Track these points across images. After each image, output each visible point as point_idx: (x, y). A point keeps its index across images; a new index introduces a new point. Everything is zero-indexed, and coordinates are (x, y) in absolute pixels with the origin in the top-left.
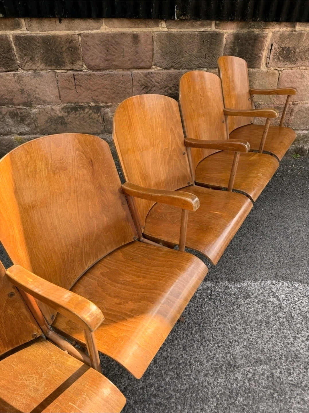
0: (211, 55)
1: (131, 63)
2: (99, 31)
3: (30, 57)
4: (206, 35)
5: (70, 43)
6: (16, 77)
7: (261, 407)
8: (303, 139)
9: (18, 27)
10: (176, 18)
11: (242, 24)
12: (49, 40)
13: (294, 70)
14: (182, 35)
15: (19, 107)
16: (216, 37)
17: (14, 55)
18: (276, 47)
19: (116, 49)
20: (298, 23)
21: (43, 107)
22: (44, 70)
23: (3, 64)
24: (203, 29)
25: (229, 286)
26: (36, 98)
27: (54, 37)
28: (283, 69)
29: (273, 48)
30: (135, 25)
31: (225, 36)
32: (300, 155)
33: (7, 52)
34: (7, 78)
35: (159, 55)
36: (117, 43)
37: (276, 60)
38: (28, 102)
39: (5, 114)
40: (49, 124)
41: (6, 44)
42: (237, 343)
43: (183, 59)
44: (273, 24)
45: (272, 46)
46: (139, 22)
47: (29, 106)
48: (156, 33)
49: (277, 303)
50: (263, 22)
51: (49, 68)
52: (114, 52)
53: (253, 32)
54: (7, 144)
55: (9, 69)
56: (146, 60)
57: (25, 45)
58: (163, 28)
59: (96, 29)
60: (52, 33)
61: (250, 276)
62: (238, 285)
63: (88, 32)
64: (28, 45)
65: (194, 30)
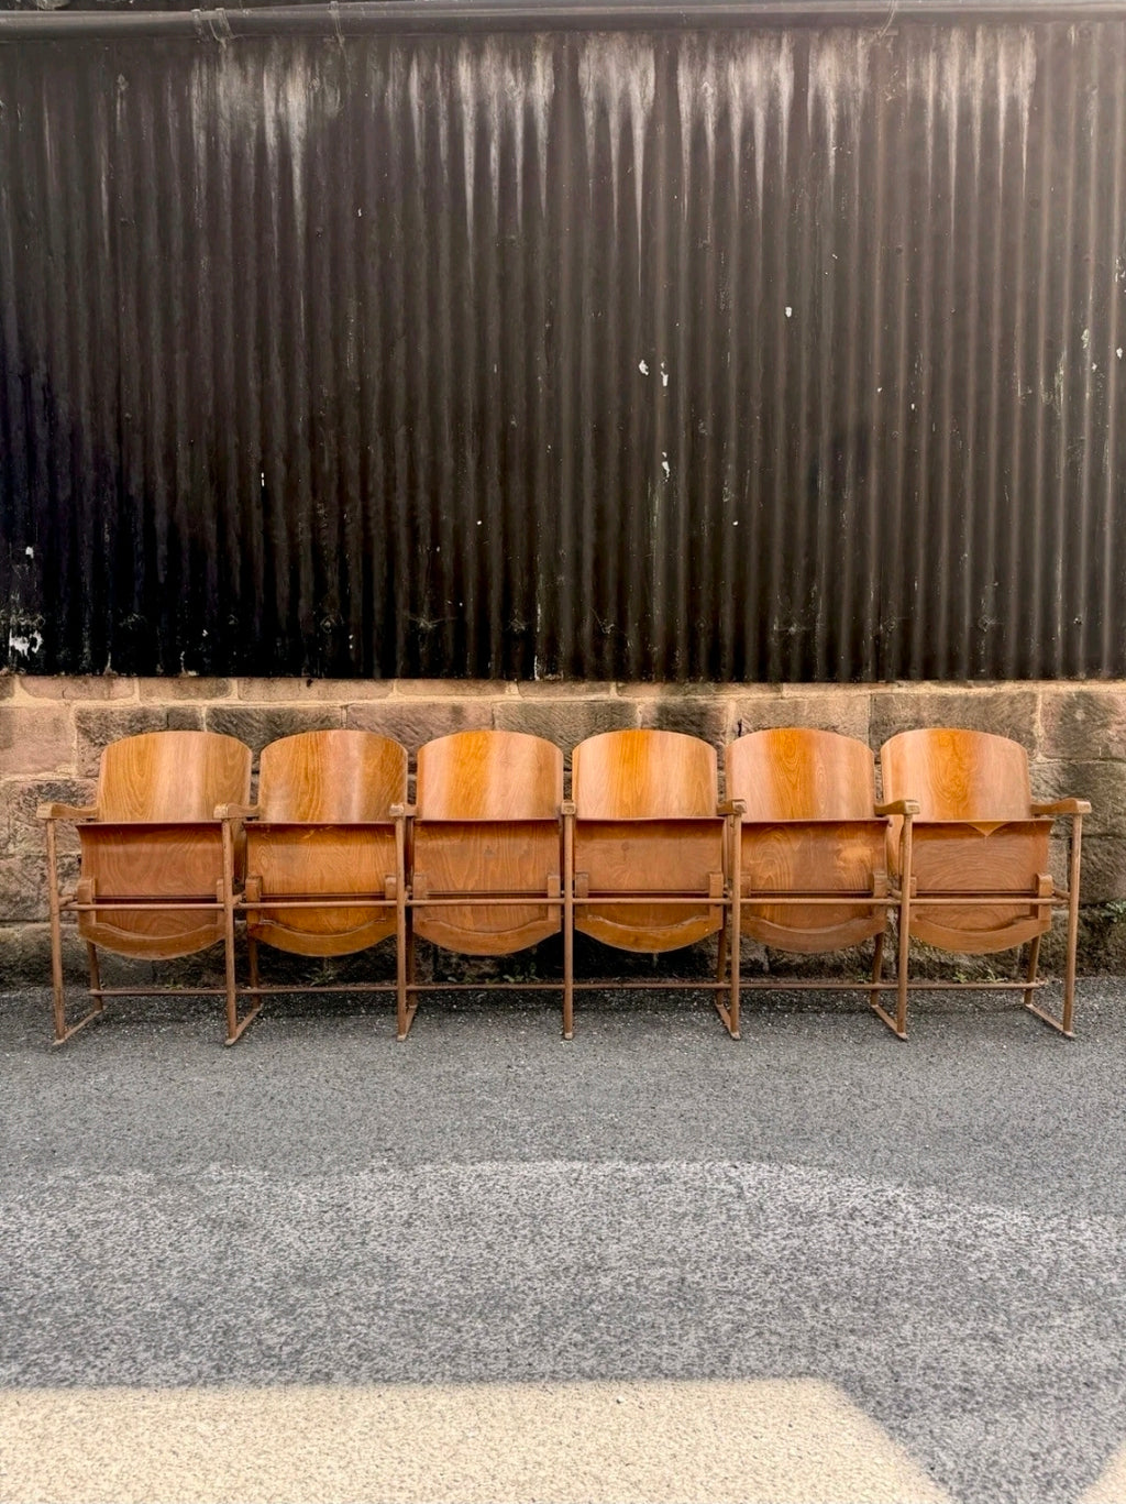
2: (385, 701)
4: (600, 706)
5: (322, 722)
7: (639, 1317)
9: (221, 694)
10: (537, 678)
11: (670, 686)
12: (279, 717)
14: (551, 707)
16: (620, 711)
18: (750, 727)
19: (416, 734)
20: (785, 685)
24: (592, 697)
25: (627, 1168)
27: (291, 711)
29: (744, 729)
30: (457, 689)
31: (640, 708)
36: (420, 722)
41: (190, 724)
42: (615, 1241)
44: (734, 685)
45: (740, 725)
46: (465, 685)
48: (499, 704)
49: (734, 1191)
50: (711, 684)
52: (412, 738)
53: (695, 700)
57: (229, 725)
58: (512, 695)
59: (380, 697)
60: (288, 705)
61: (680, 1154)
62: (648, 1166)
63: (361, 702)
64: (236, 726)
65: (578, 698)
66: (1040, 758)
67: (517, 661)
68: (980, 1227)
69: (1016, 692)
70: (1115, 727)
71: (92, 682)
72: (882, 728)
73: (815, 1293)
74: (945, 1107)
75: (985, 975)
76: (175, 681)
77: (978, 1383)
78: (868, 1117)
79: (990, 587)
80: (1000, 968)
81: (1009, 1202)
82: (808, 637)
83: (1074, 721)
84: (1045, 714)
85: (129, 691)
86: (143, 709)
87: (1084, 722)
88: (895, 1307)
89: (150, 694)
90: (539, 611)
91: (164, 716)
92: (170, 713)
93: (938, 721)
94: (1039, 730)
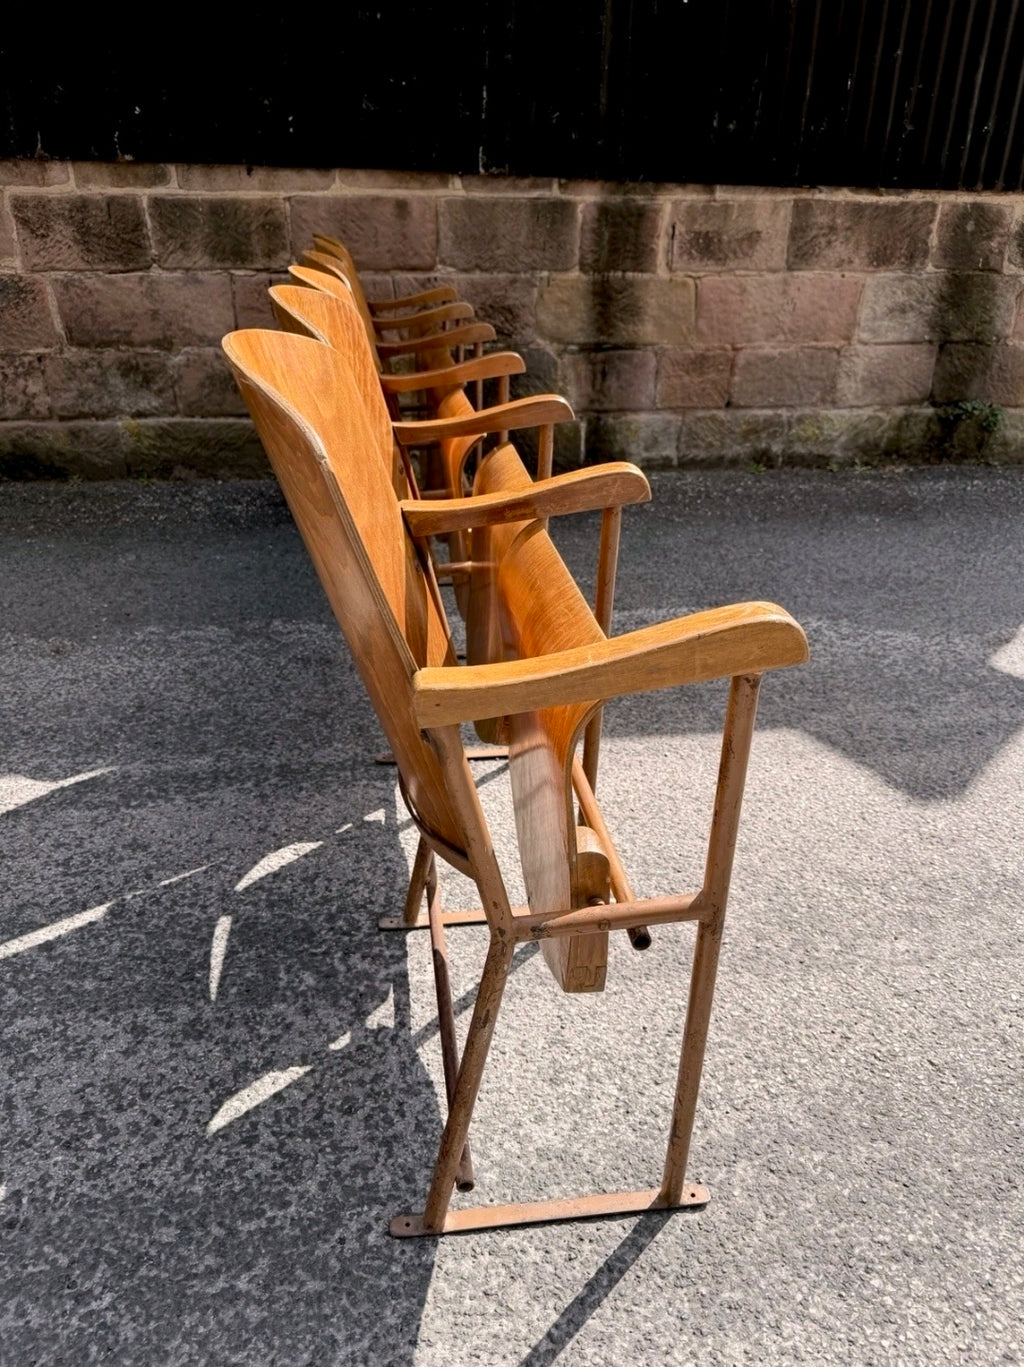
0: (555, 244)
1: (393, 259)
2: (327, 193)
3: (180, 241)
4: (543, 204)
5: (266, 214)
6: (145, 284)
8: (764, 429)
9: (160, 182)
10: (482, 170)
11: (611, 185)
12: (223, 209)
13: (725, 277)
14: (495, 204)
15: (142, 350)
16: (563, 209)
17: (146, 237)
18: (683, 230)
19: (361, 229)
20: (718, 187)
21: (196, 350)
22: (206, 269)
23: (121, 257)
24: (535, 194)
26: (183, 329)
27: (234, 202)
28: (701, 274)
29: (677, 232)
30: (401, 182)
31: (580, 207)
32: (765, 465)
33: (133, 231)
34: (126, 285)
35: (449, 242)
36: (365, 218)
37: (685, 257)
38: (165, 338)
39: (109, 367)
40: (206, 391)
41: (132, 215)
43: (499, 252)
44: (670, 186)
45: (674, 228)
46: (408, 177)
47: (166, 349)
48: (443, 199)
50: (651, 184)
51: (218, 265)
52: (357, 234)
53: (634, 201)
54: (102, 438)
55: (131, 266)
56: (422, 251)
57: (172, 217)
58: (456, 189)
59: (323, 189)
60: (230, 195)
61: (648, 605)
62: (626, 613)
63: (304, 193)
64: (179, 217)
65: (518, 195)
66: (930, 268)
68: (885, 644)
69: (920, 201)
70: (998, 239)
71: (23, 165)
72: (800, 234)
73: (779, 688)
74: (841, 565)
75: (853, 464)
76: (111, 166)
77: (907, 735)
78: (784, 573)
79: (916, 86)
80: (865, 458)
81: (903, 628)
82: (743, 135)
83: (965, 231)
84: (941, 224)
85: (63, 176)
86: (81, 196)
87: (973, 233)
88: (838, 694)
89: (86, 180)
90: (485, 94)
91: (104, 205)
92: (111, 201)
93: (848, 229)
94: (934, 240)
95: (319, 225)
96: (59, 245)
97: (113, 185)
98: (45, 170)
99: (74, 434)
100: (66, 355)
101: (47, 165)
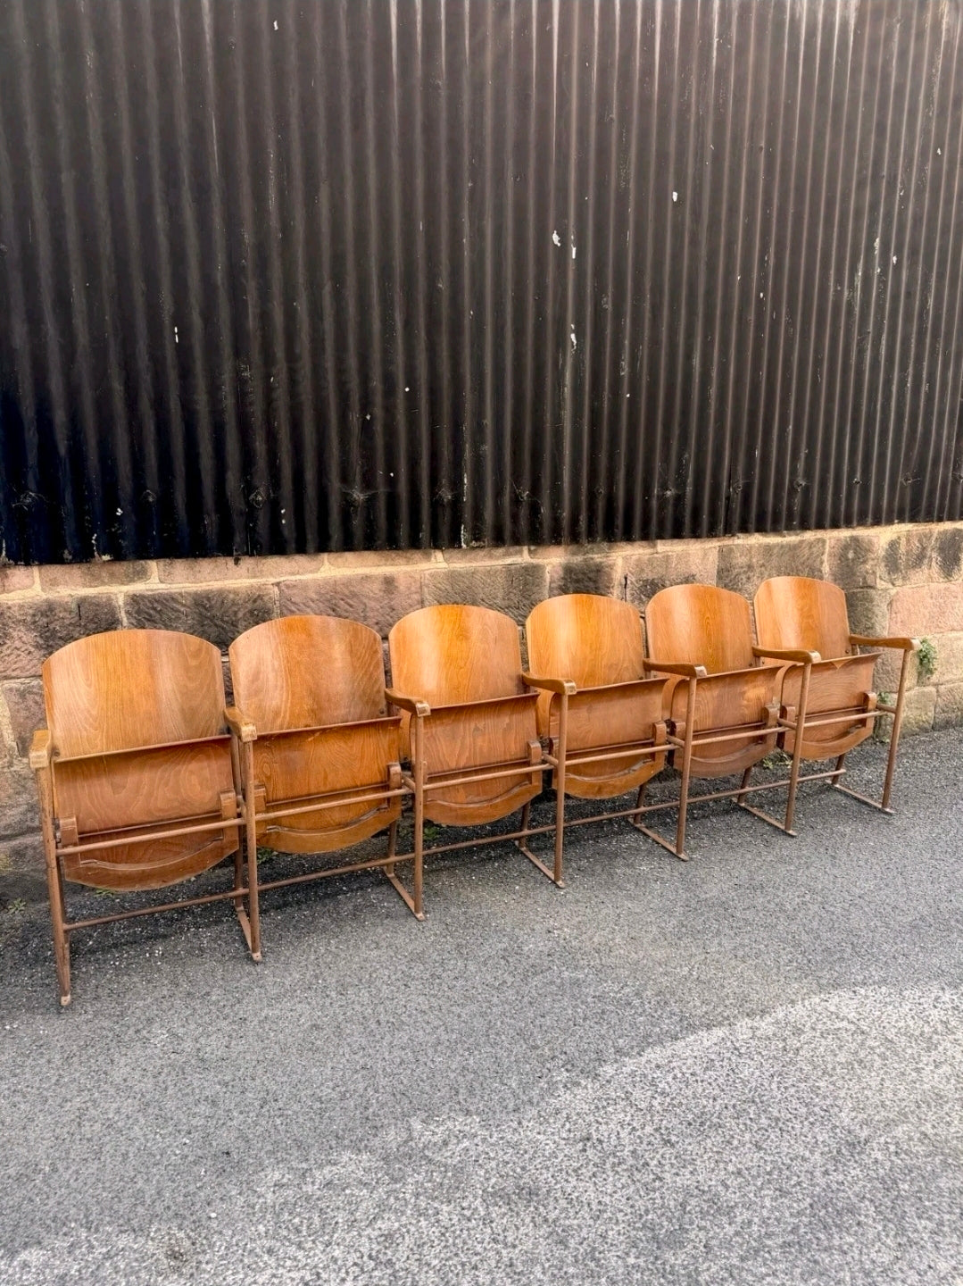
0: (527, 602)
2: (316, 576)
4: (515, 569)
5: (255, 601)
9: (139, 578)
10: (463, 545)
11: (573, 548)
12: (209, 599)
14: (474, 572)
16: (532, 572)
18: (633, 579)
19: (351, 606)
20: (659, 541)
24: (509, 561)
27: (221, 592)
29: (628, 582)
30: (387, 560)
31: (548, 569)
36: (354, 595)
37: (636, 602)
41: (106, 614)
42: (836, 1109)
44: (622, 544)
45: (626, 578)
46: (394, 555)
48: (427, 572)
49: (852, 1027)
50: (606, 543)
52: (346, 611)
53: (592, 559)
57: (151, 612)
58: (438, 562)
59: (311, 572)
60: (216, 585)
63: (293, 578)
64: (159, 612)
65: (494, 562)
67: (445, 530)
69: (813, 538)
70: (871, 562)
72: (726, 574)
76: (84, 567)
79: (804, 452)
82: (679, 499)
83: (848, 559)
84: (830, 555)
85: (27, 581)
86: (47, 601)
87: (853, 560)
89: (54, 583)
90: (466, 481)
91: (74, 606)
92: (81, 603)
93: (763, 565)
94: (826, 568)
95: (308, 607)
96: (16, 652)
97: (85, 586)
98: (7, 576)
99: (18, 854)
100: (15, 768)
101: (8, 572)
